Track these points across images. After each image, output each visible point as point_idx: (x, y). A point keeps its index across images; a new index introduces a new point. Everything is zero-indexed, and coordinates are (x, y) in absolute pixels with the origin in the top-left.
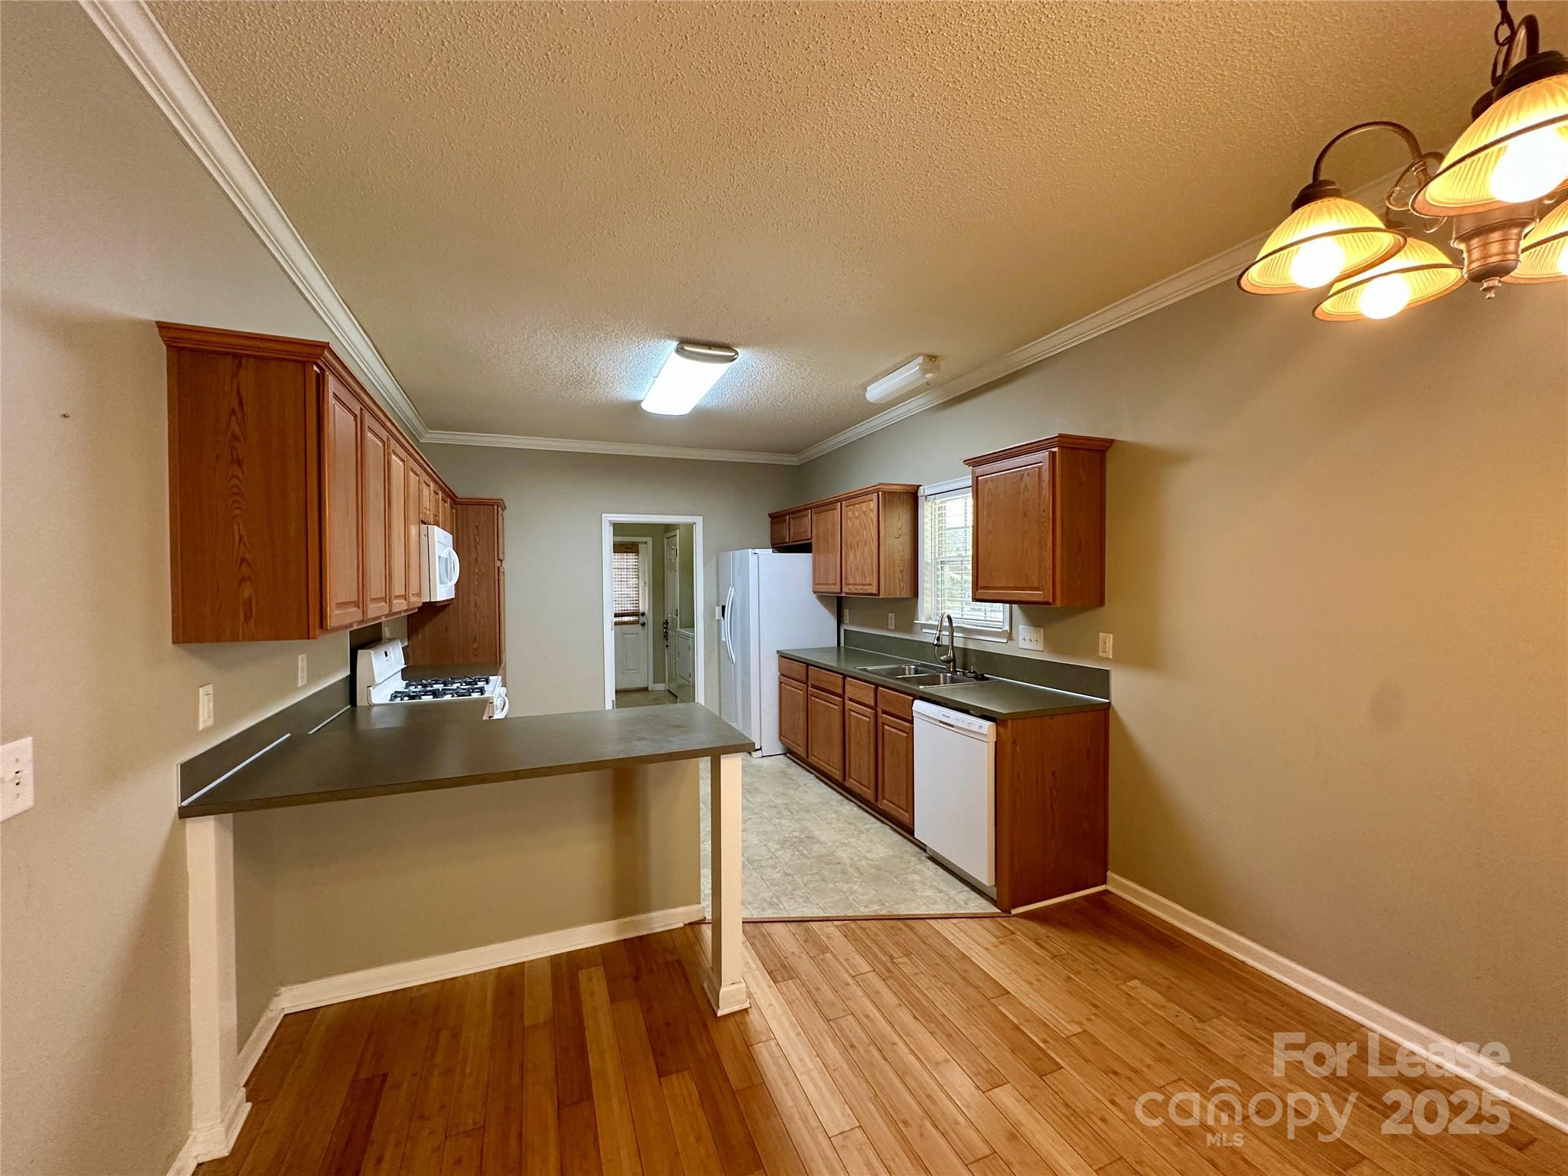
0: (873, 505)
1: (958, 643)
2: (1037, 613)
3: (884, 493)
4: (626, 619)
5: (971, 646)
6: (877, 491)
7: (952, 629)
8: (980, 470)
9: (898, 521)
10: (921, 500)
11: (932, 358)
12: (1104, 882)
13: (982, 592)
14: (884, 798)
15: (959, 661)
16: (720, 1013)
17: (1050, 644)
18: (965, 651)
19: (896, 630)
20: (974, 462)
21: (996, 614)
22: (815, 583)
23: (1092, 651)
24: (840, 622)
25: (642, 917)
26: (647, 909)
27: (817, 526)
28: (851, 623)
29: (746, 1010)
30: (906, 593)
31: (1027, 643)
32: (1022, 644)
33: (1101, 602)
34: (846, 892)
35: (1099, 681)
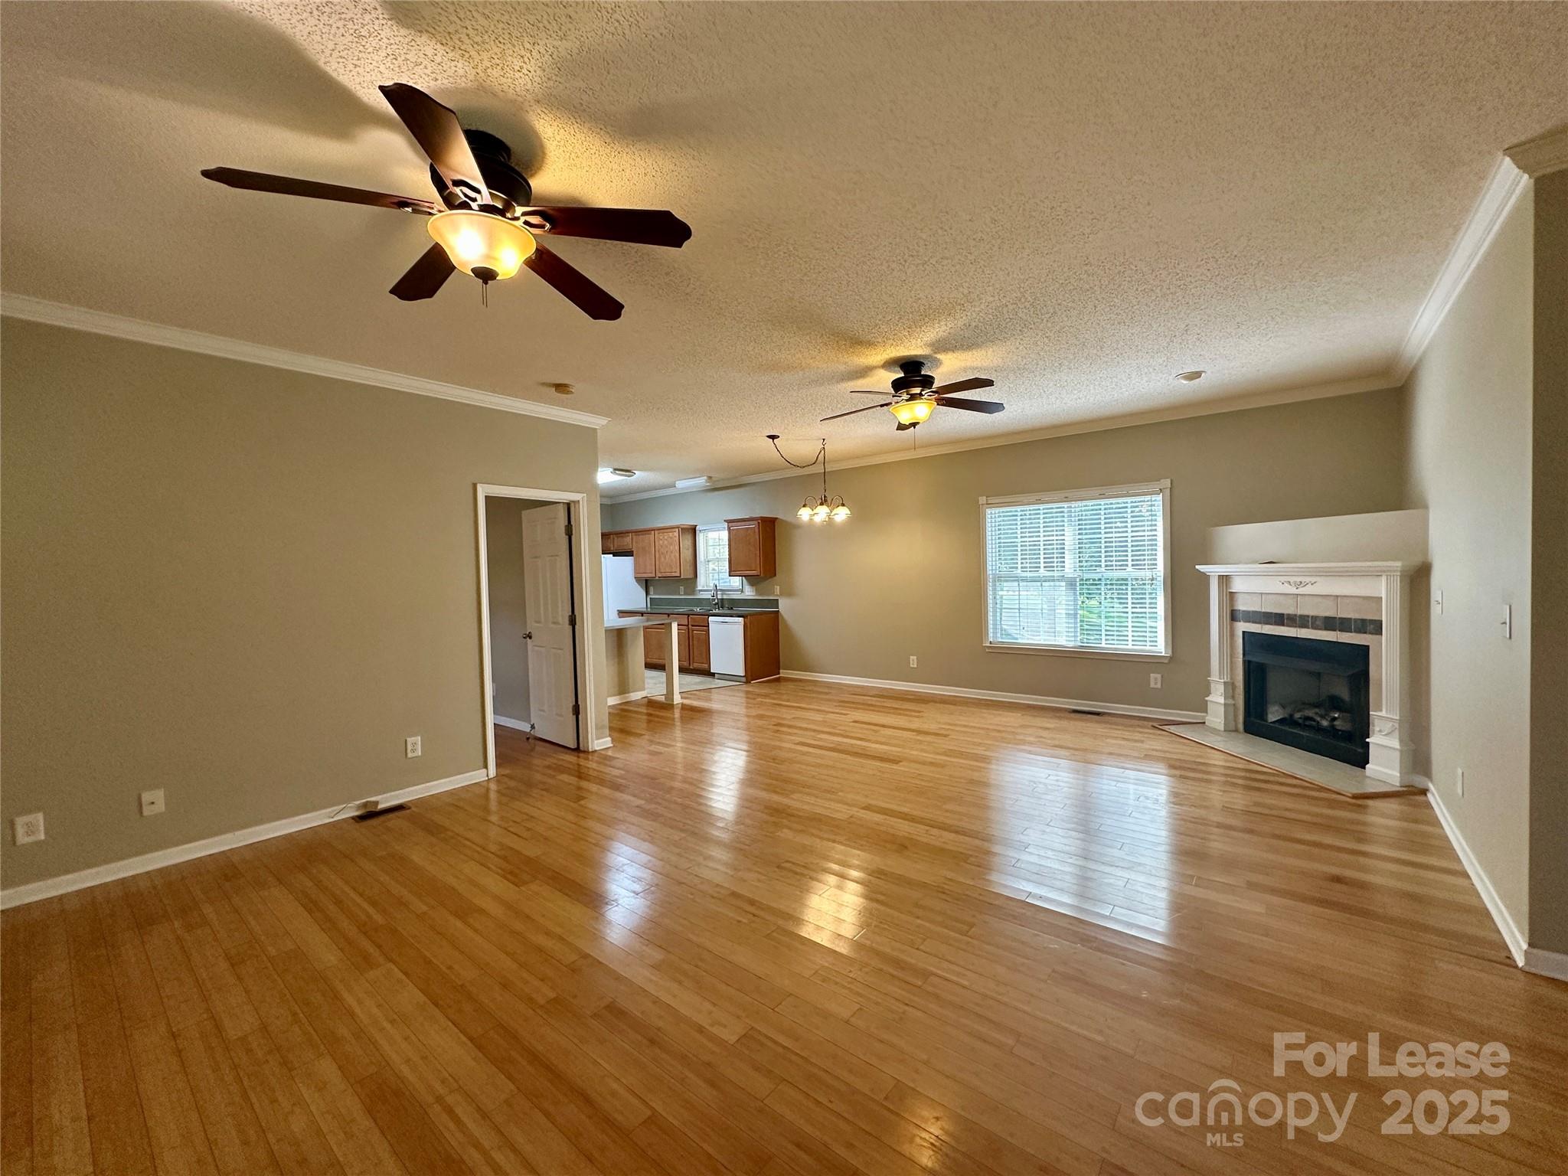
0: (676, 534)
1: (719, 597)
2: (752, 580)
3: (682, 529)
5: (725, 597)
6: (678, 528)
7: (717, 590)
8: (730, 524)
9: (687, 542)
10: (697, 532)
11: (710, 478)
12: (779, 674)
13: (732, 573)
14: (693, 662)
15: (720, 604)
17: (758, 592)
18: (722, 599)
19: (685, 594)
20: (729, 522)
21: (736, 581)
22: (636, 572)
23: (773, 593)
24: (647, 593)
25: (627, 695)
26: (629, 693)
27: (636, 542)
28: (655, 594)
30: (691, 576)
31: (749, 593)
32: (747, 594)
33: (775, 575)
35: (775, 603)
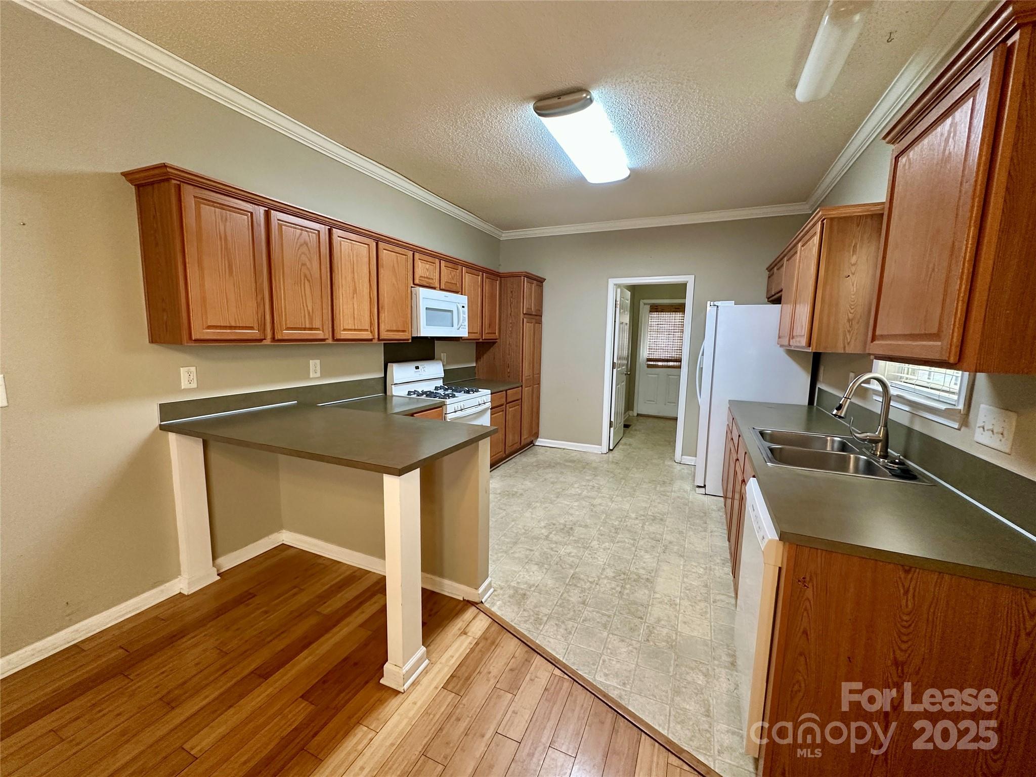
4: (671, 364)
16: (381, 681)
24: (814, 381)
25: (438, 579)
26: (441, 575)
29: (397, 693)
34: (608, 648)
